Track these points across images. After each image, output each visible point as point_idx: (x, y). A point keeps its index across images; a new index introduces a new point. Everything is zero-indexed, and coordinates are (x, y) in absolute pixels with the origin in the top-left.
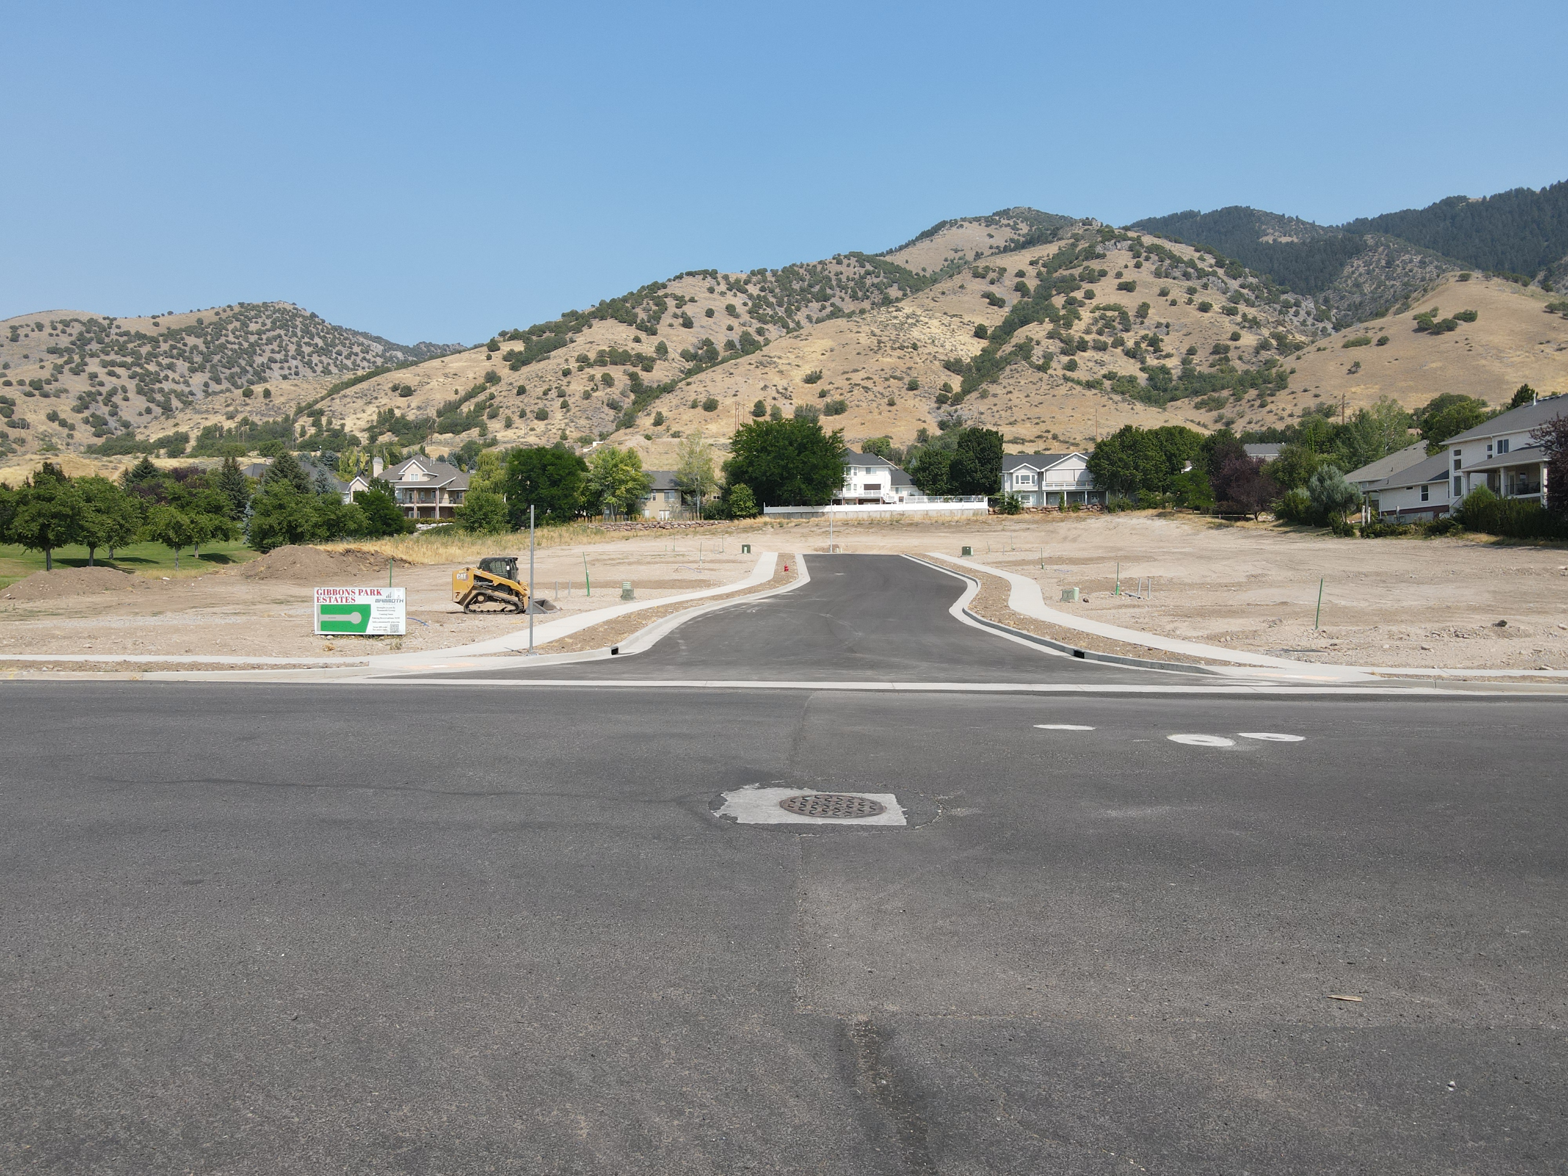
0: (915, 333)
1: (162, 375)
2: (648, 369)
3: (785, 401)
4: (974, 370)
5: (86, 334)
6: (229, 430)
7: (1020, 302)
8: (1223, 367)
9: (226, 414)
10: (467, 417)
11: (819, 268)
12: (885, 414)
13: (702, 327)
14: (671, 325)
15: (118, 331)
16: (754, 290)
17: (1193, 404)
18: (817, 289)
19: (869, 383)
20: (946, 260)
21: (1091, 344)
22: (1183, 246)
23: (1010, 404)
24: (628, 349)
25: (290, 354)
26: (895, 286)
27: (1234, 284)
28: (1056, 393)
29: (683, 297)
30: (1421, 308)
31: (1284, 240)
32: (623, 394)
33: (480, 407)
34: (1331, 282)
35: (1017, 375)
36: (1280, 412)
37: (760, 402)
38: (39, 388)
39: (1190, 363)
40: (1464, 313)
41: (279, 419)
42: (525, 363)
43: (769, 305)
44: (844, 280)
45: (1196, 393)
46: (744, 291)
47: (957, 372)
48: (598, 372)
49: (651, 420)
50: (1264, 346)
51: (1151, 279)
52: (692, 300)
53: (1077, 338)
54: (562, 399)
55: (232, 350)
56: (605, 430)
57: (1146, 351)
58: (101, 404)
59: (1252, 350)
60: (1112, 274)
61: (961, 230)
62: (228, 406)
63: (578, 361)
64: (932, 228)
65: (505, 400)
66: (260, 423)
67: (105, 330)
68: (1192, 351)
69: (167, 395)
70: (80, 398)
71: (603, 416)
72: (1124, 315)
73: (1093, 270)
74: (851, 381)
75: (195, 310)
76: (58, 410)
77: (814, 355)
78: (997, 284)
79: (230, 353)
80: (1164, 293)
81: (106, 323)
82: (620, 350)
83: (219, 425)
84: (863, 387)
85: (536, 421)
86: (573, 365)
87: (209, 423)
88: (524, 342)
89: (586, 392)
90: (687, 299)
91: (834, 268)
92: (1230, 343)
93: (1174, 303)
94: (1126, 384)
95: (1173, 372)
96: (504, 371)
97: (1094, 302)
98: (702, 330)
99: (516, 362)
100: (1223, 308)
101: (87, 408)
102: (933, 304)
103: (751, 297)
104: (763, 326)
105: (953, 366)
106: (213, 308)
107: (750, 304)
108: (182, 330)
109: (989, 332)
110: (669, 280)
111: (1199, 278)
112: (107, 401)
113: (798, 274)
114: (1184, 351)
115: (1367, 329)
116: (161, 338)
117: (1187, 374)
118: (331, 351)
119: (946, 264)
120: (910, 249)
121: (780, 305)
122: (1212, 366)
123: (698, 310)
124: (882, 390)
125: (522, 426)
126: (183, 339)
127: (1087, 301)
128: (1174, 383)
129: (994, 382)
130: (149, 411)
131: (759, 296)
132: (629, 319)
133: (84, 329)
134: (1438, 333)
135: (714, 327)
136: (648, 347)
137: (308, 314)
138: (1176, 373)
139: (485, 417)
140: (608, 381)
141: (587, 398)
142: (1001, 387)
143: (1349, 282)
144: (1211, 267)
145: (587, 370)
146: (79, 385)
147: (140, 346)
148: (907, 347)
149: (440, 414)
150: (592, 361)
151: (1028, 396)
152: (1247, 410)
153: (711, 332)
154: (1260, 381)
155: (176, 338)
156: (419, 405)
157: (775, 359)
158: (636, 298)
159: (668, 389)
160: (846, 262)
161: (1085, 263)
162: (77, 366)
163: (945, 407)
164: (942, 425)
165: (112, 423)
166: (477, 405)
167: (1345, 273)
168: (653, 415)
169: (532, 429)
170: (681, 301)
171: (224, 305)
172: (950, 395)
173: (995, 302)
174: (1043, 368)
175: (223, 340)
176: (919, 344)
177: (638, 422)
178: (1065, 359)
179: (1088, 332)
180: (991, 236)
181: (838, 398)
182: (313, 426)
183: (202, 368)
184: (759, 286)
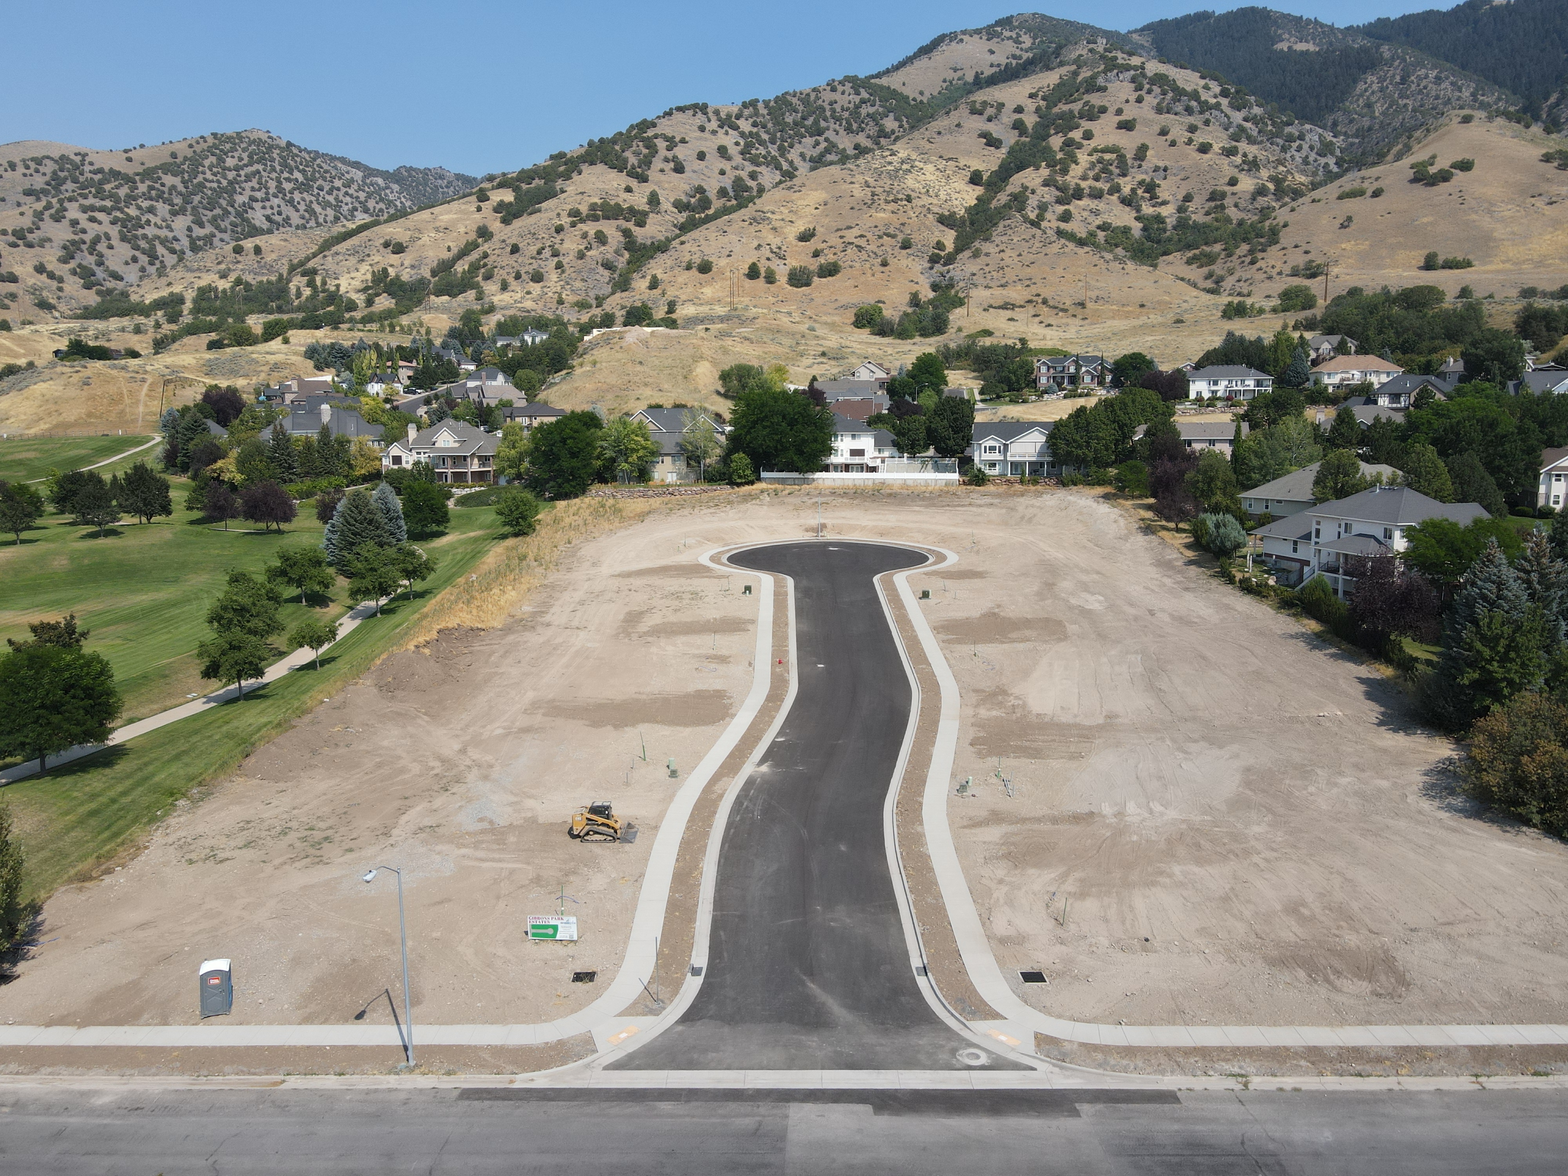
0: (910, 182)
1: (144, 219)
2: (641, 224)
3: (779, 262)
4: (968, 223)
5: (60, 173)
6: (224, 291)
7: (1017, 143)
8: (1218, 215)
9: (219, 272)
10: (463, 279)
11: (813, 96)
12: (878, 275)
13: (694, 172)
14: (662, 171)
15: (91, 168)
16: (745, 125)
17: (1185, 258)
18: (809, 122)
19: (862, 242)
20: (944, 81)
21: (1087, 191)
22: (1189, 72)
23: (1002, 264)
24: (620, 201)
25: (271, 191)
26: (891, 115)
27: (1238, 117)
28: (1048, 251)
29: (674, 137)
30: (1419, 155)
31: (1301, 47)
32: (617, 252)
33: (474, 268)
34: (1342, 101)
35: (1010, 232)
36: (1269, 270)
37: (754, 264)
38: (23, 238)
39: (1186, 210)
40: (1462, 162)
41: (273, 278)
42: (517, 215)
43: (762, 143)
44: (838, 110)
45: (1189, 247)
46: (736, 128)
47: (951, 226)
48: (591, 228)
49: (645, 283)
50: (1261, 191)
51: (1152, 115)
52: (683, 141)
53: (1072, 185)
54: (556, 259)
55: (211, 189)
56: (600, 293)
57: (1142, 197)
58: (86, 253)
59: (1248, 196)
60: (1112, 110)
61: (961, 46)
62: (219, 263)
63: (570, 215)
64: (932, 42)
65: (499, 259)
66: (254, 282)
67: (78, 168)
68: (1188, 198)
69: (150, 241)
70: (65, 247)
71: (598, 277)
72: (1121, 158)
73: (1093, 106)
74: (845, 240)
75: (167, 142)
76: (44, 261)
77: (807, 209)
78: (995, 121)
79: (209, 192)
80: (1164, 132)
81: (78, 159)
82: (612, 203)
83: (213, 285)
84: (857, 246)
85: (531, 283)
86: (566, 220)
87: (203, 283)
88: (514, 191)
89: (580, 251)
90: (677, 139)
91: (828, 96)
92: (1227, 189)
93: (1173, 144)
94: (1120, 235)
95: (1168, 220)
96: (495, 226)
97: (1093, 143)
98: (694, 176)
99: (508, 213)
100: (1223, 149)
101: (73, 258)
102: (928, 146)
103: (742, 134)
104: (756, 168)
105: (948, 220)
106: (185, 139)
107: (742, 143)
108: (157, 168)
109: (985, 178)
110: (659, 117)
111: (1201, 113)
112: (92, 250)
113: (791, 104)
114: (1180, 197)
115: (1363, 178)
116: (137, 178)
117: (1182, 225)
118: (312, 187)
119: (944, 85)
120: (908, 69)
121: (773, 143)
122: (1207, 214)
123: (689, 152)
124: (876, 250)
125: (518, 289)
126: (160, 178)
127: (1085, 142)
128: (1168, 233)
129: (986, 239)
130: (135, 260)
131: (751, 133)
132: (619, 165)
133: (57, 167)
134: (1433, 184)
135: (706, 171)
136: (639, 199)
137: (283, 144)
138: (1171, 222)
139: (480, 278)
140: (601, 239)
141: (581, 258)
142: (993, 245)
143: (1361, 100)
144: (1215, 97)
145: (580, 226)
146: (61, 233)
147: (117, 187)
148: (901, 200)
149: (434, 273)
150: (584, 215)
151: (1020, 255)
152: (1237, 267)
153: (702, 177)
154: (1253, 235)
155: (152, 178)
156: (413, 263)
157: (769, 215)
158: (624, 139)
159: (662, 247)
160: (840, 88)
161: (1086, 97)
162: (57, 212)
163: (938, 267)
164: (935, 287)
165: (100, 273)
166: (471, 265)
167: (1358, 91)
168: (649, 277)
169: (529, 293)
170: (672, 143)
171: (197, 136)
172: (942, 254)
173: (992, 142)
174: (1035, 224)
175: (200, 178)
176: (913, 195)
177: (634, 284)
178: (1060, 209)
179: (1084, 178)
180: (992, 52)
181: (831, 258)
182: (308, 286)
183: (182, 211)
184: (751, 120)
